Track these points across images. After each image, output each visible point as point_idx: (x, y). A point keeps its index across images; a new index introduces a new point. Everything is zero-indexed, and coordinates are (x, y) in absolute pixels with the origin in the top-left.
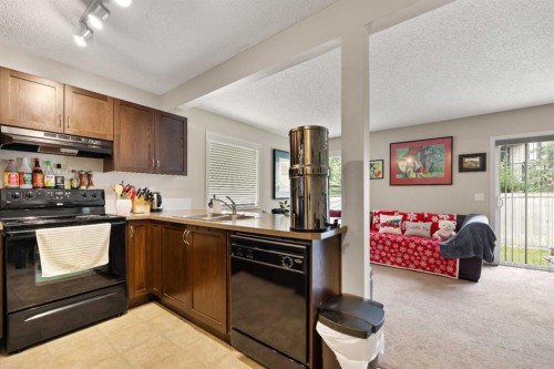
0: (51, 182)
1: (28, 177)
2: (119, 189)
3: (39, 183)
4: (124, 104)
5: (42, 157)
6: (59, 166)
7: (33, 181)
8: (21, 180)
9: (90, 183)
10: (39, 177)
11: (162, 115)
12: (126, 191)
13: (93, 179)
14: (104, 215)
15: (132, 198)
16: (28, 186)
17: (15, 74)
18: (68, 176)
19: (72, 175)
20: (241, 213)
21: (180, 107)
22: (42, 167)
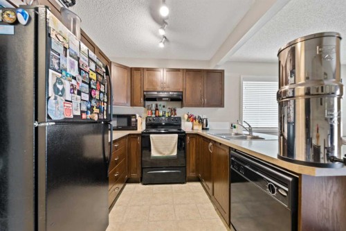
0: (161, 114)
1: (154, 112)
2: (186, 117)
3: (157, 115)
4: (188, 70)
5: (159, 103)
6: (164, 106)
7: (155, 114)
8: (152, 114)
9: (175, 114)
10: (157, 111)
11: (208, 72)
12: (189, 117)
13: (177, 112)
14: (181, 130)
15: (192, 121)
16: (154, 116)
17: (148, 69)
18: (167, 110)
19: (169, 110)
20: (255, 134)
21: (218, 64)
22: (159, 107)
